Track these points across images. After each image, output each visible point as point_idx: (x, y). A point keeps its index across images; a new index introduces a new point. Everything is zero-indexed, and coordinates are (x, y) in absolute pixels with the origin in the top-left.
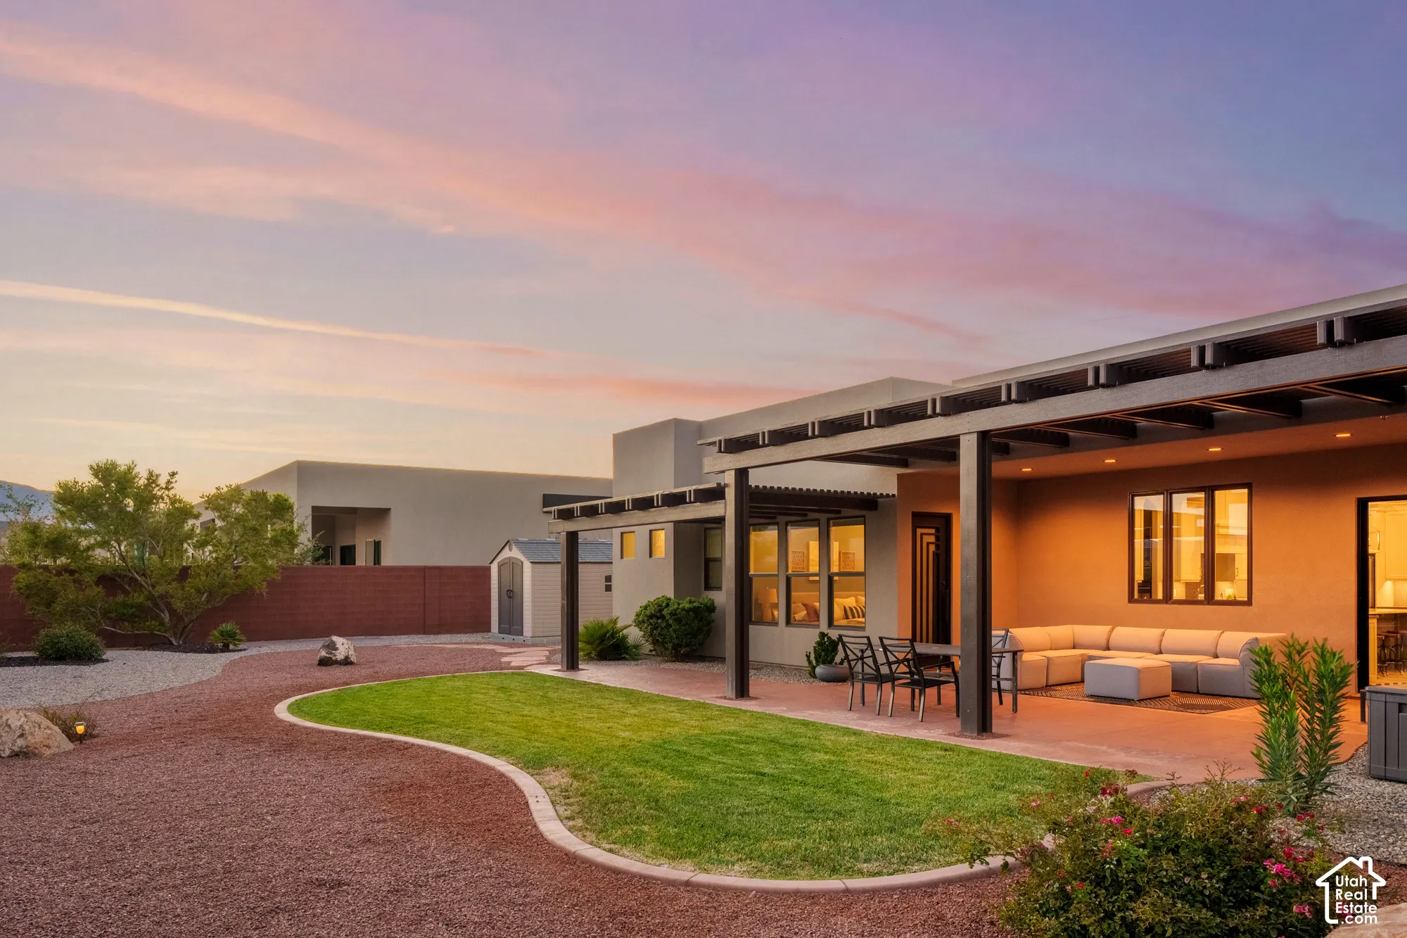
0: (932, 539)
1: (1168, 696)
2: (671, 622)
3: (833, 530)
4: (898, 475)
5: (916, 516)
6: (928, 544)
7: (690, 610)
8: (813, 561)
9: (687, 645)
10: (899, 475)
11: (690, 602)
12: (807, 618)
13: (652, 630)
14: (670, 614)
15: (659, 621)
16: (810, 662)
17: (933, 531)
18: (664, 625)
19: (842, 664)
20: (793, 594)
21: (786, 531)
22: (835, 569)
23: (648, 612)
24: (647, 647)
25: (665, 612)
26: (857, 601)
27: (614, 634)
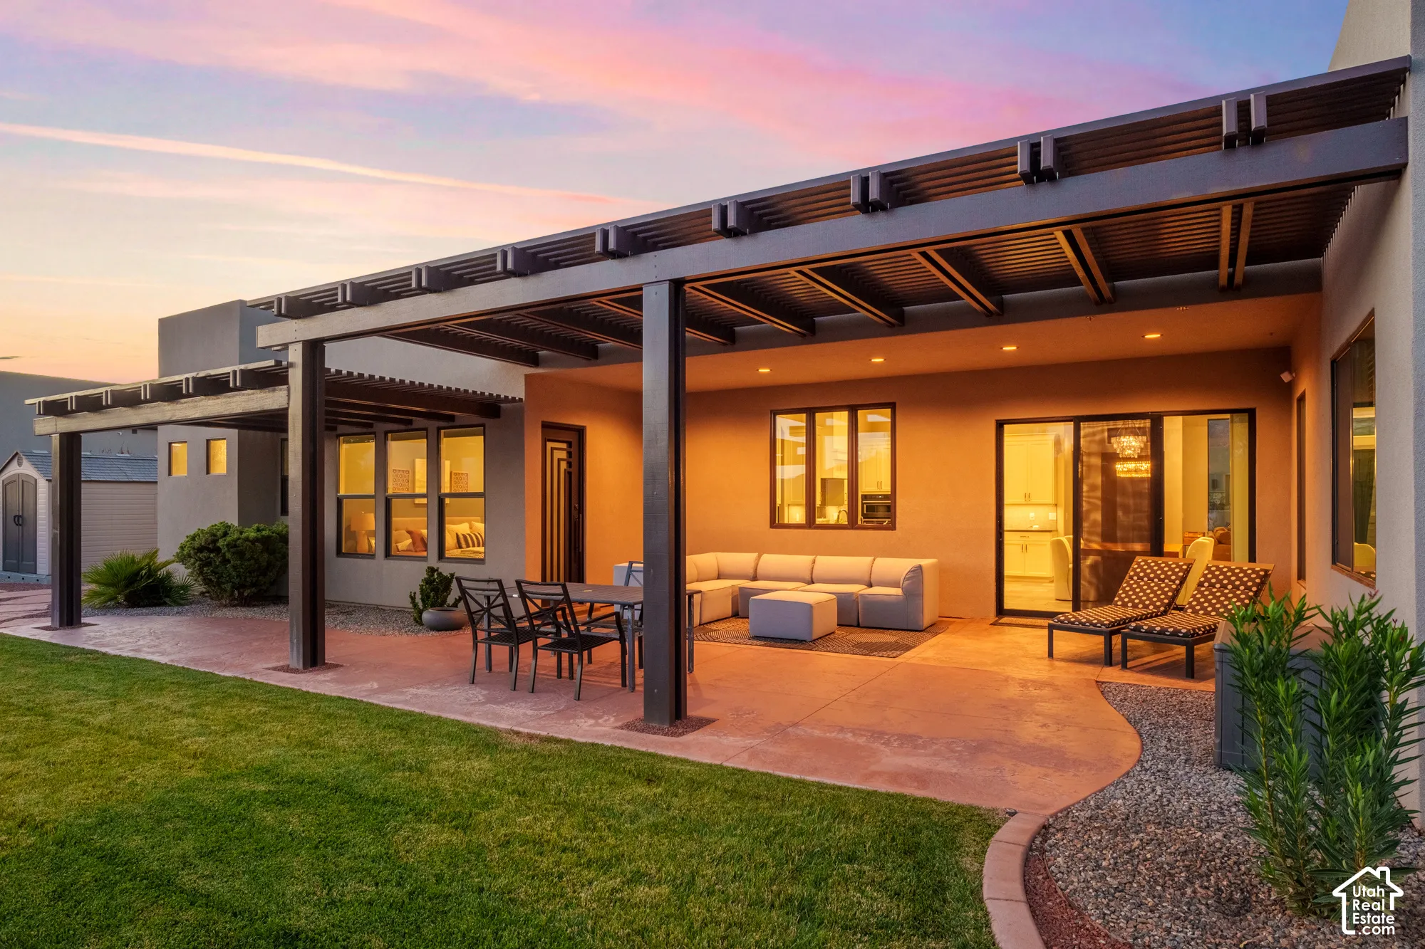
0: (563, 455)
1: (833, 633)
2: (228, 555)
3: (445, 442)
4: (526, 375)
5: (546, 426)
6: (559, 460)
7: (256, 540)
8: (420, 481)
9: (253, 585)
10: (527, 377)
11: (258, 530)
12: (412, 548)
13: (201, 567)
14: (227, 545)
15: (212, 555)
16: (415, 605)
17: (564, 446)
18: (218, 560)
19: (457, 607)
20: (394, 520)
21: (385, 444)
22: (446, 489)
23: (196, 544)
24: (199, 588)
25: (221, 543)
26: (471, 528)
27: (151, 573)
